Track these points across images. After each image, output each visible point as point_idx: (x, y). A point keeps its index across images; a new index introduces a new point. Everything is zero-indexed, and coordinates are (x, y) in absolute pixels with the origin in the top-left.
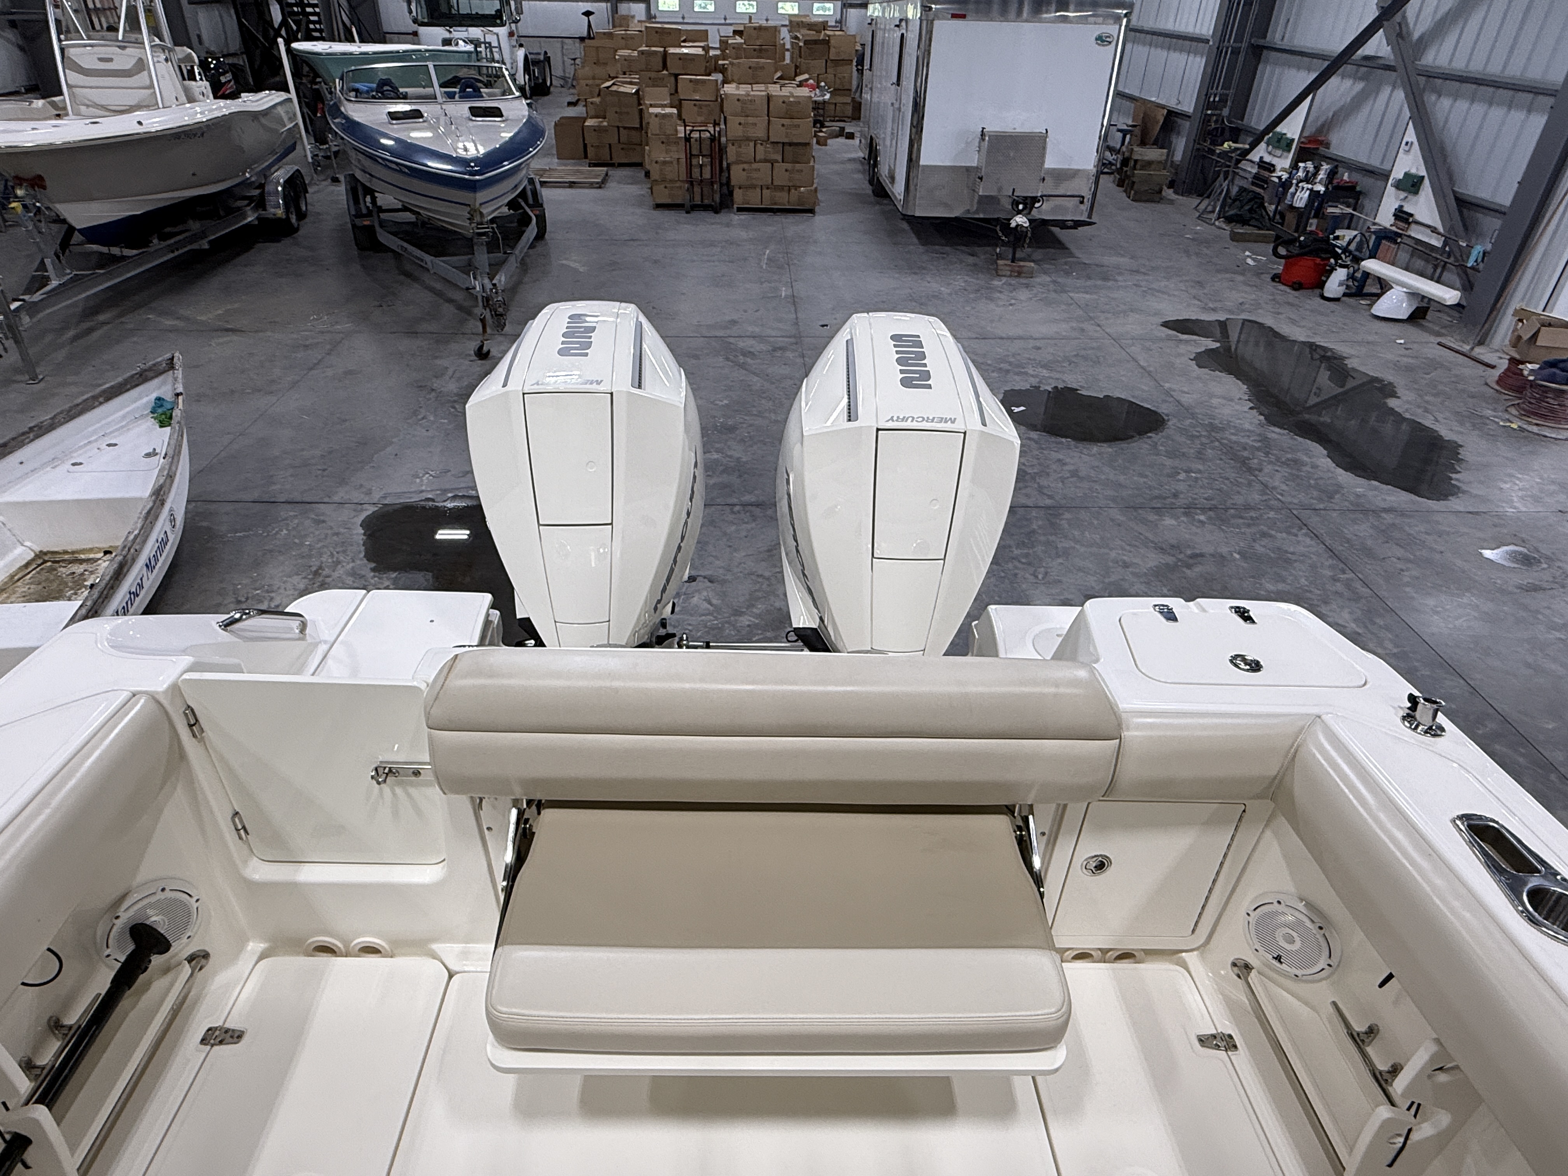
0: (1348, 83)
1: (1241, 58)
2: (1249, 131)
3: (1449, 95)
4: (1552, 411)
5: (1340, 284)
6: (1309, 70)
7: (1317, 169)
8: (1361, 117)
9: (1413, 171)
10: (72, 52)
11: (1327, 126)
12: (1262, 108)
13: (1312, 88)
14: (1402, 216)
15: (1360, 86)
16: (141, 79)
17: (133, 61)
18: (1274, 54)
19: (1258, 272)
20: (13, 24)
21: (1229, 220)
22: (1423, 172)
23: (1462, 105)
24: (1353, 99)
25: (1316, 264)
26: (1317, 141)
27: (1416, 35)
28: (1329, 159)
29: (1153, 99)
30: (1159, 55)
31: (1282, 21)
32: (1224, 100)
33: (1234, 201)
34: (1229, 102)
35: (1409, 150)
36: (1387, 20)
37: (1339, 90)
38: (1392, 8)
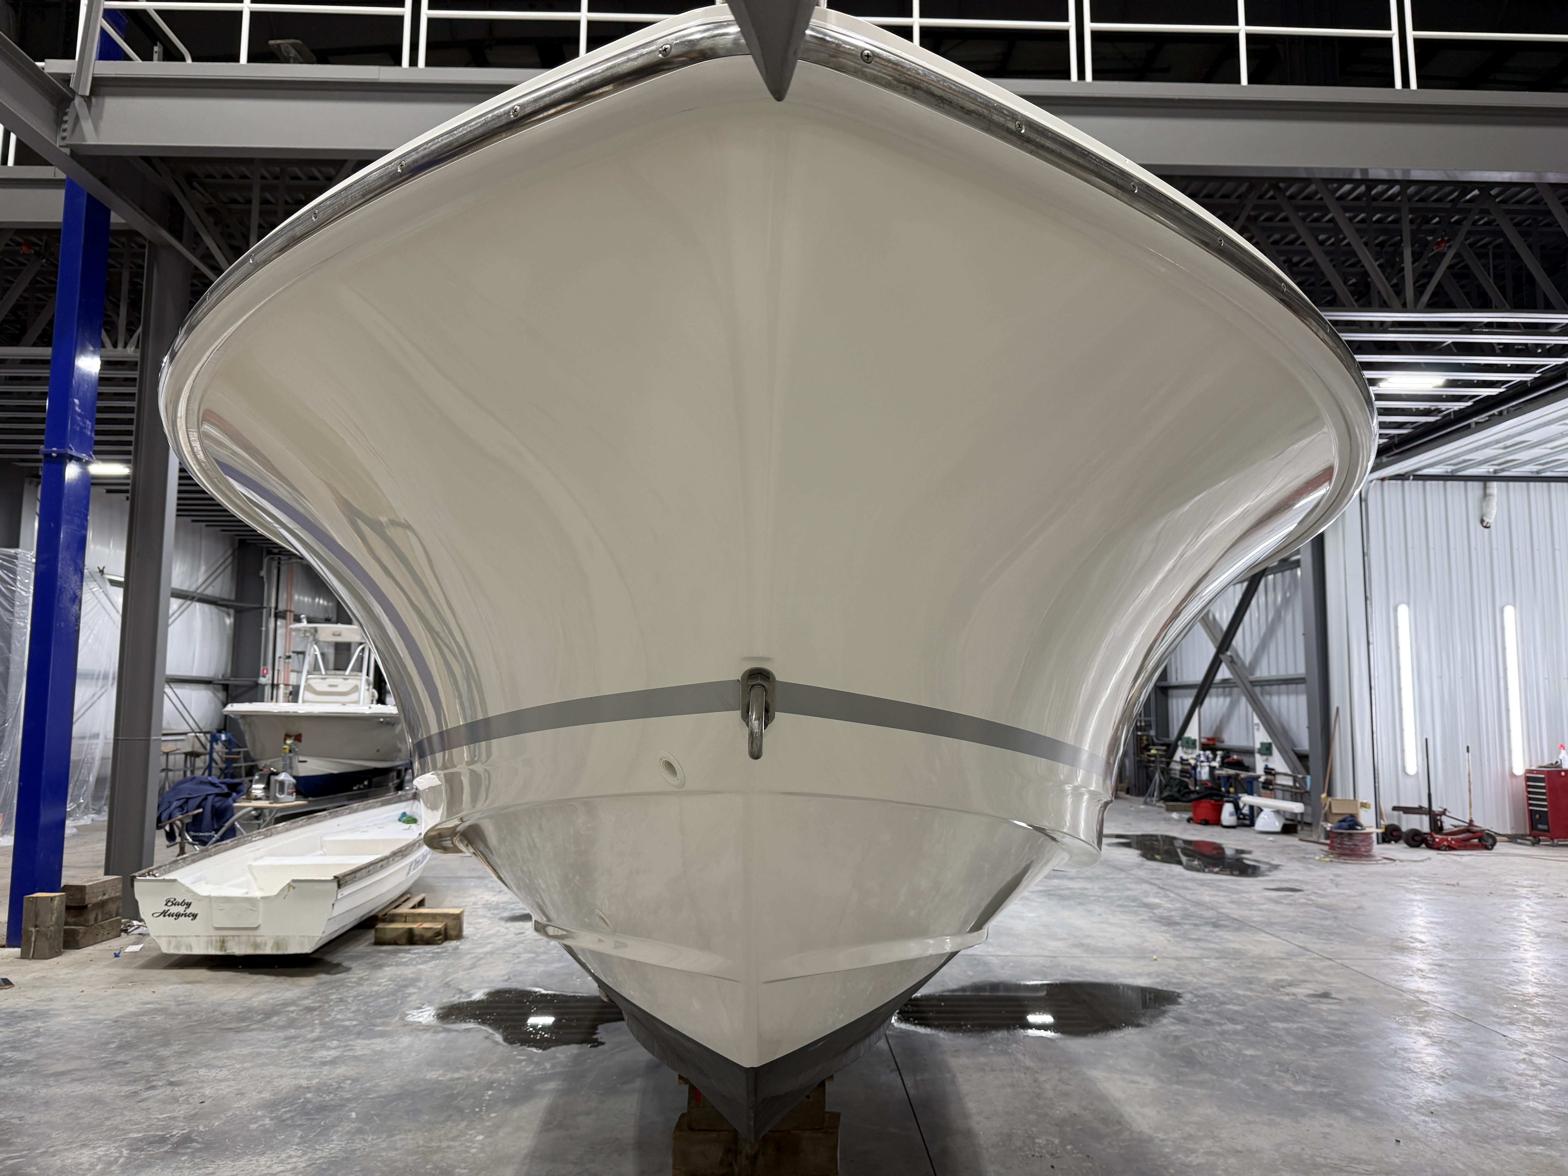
0: (1221, 699)
2: (1169, 741)
3: (1275, 694)
4: (1352, 850)
5: (1231, 815)
6: (1193, 693)
7: (1214, 754)
8: (1235, 718)
9: (1265, 741)
10: (313, 683)
11: (1220, 729)
12: (1175, 724)
13: (1196, 705)
14: (1268, 771)
15: (1228, 700)
18: (1173, 690)
19: (1179, 821)
21: (1165, 799)
22: (1270, 741)
23: (1284, 698)
24: (1226, 710)
25: (1212, 805)
26: (1210, 739)
27: (1247, 663)
28: (1222, 748)
32: (1148, 726)
33: (1166, 786)
34: (1154, 727)
35: (1258, 729)
36: (1223, 653)
37: (1214, 704)
38: (1225, 642)
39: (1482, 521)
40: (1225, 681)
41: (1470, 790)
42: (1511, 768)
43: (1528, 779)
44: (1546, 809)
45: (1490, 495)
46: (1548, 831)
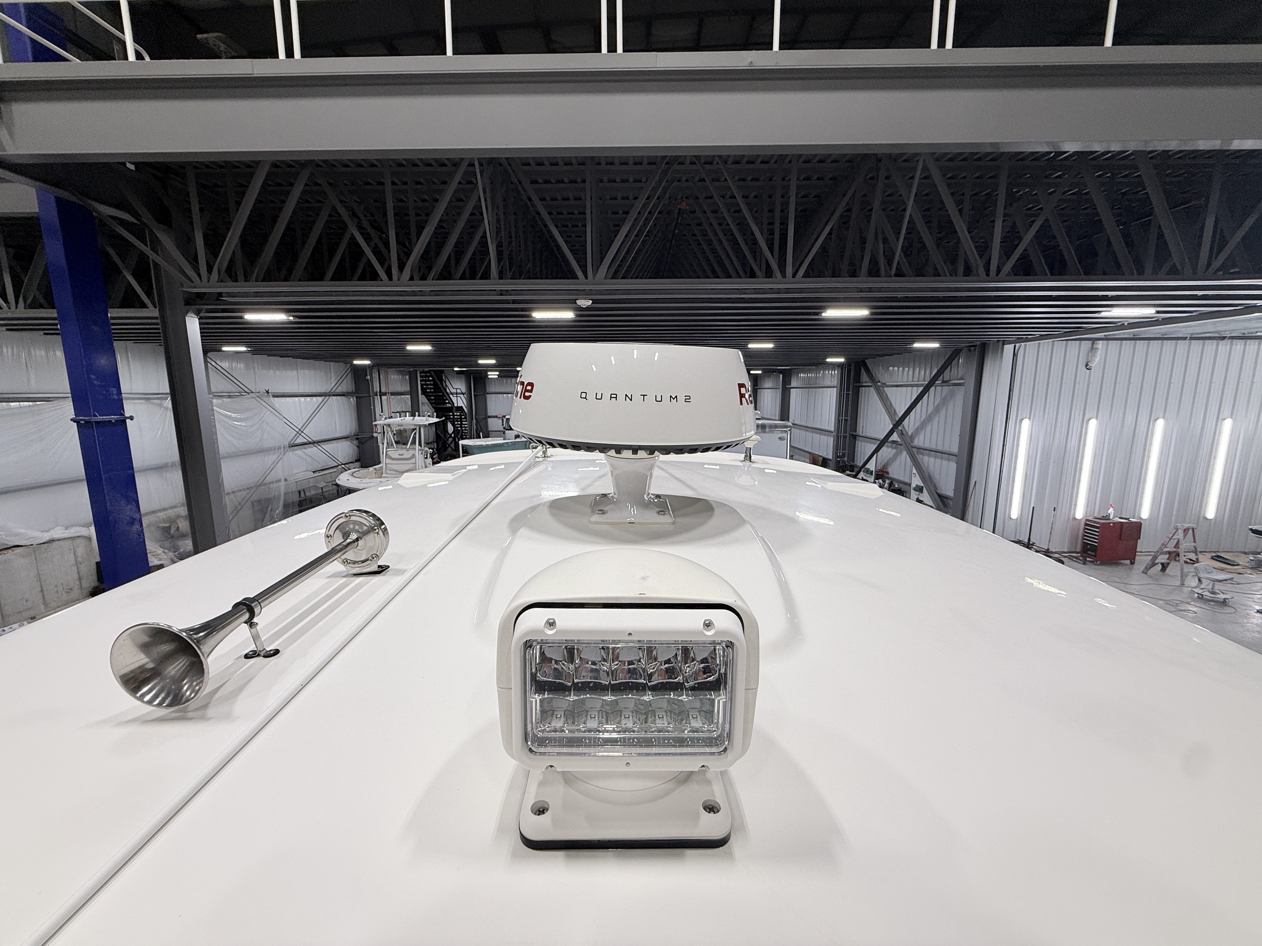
0: (890, 449)
1: (848, 439)
2: (857, 466)
3: (926, 455)
6: (875, 444)
7: (884, 481)
8: (898, 461)
9: (919, 484)
10: (389, 453)
11: (886, 466)
12: (861, 458)
13: (876, 451)
15: (894, 451)
16: (413, 461)
17: (411, 455)
18: (860, 438)
20: (357, 439)
22: (922, 485)
23: (932, 460)
24: (893, 456)
26: (883, 471)
27: (910, 434)
28: (888, 478)
29: (816, 453)
30: (817, 436)
31: (861, 426)
32: (844, 455)
34: (846, 455)
35: (915, 477)
36: (897, 428)
37: (886, 452)
38: (898, 424)
39: (1087, 365)
40: (894, 442)
41: (1051, 533)
42: (1074, 514)
43: (1086, 525)
44: (1096, 544)
45: (1097, 349)
46: (1095, 556)
